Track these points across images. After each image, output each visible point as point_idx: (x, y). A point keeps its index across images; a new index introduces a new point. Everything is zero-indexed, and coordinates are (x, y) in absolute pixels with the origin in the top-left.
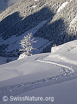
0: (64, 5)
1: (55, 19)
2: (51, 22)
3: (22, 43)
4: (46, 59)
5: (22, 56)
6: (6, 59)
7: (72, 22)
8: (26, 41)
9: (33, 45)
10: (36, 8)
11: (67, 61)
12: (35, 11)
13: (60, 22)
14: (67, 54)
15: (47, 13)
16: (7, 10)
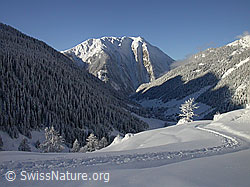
0: (230, 71)
1: (219, 85)
2: (216, 88)
3: (183, 108)
4: (207, 126)
5: (182, 122)
6: (163, 122)
7: (238, 90)
8: (187, 107)
9: (195, 111)
10: (200, 73)
11: (231, 131)
12: (198, 76)
13: (225, 88)
14: (231, 124)
15: (211, 78)
16: (170, 73)
